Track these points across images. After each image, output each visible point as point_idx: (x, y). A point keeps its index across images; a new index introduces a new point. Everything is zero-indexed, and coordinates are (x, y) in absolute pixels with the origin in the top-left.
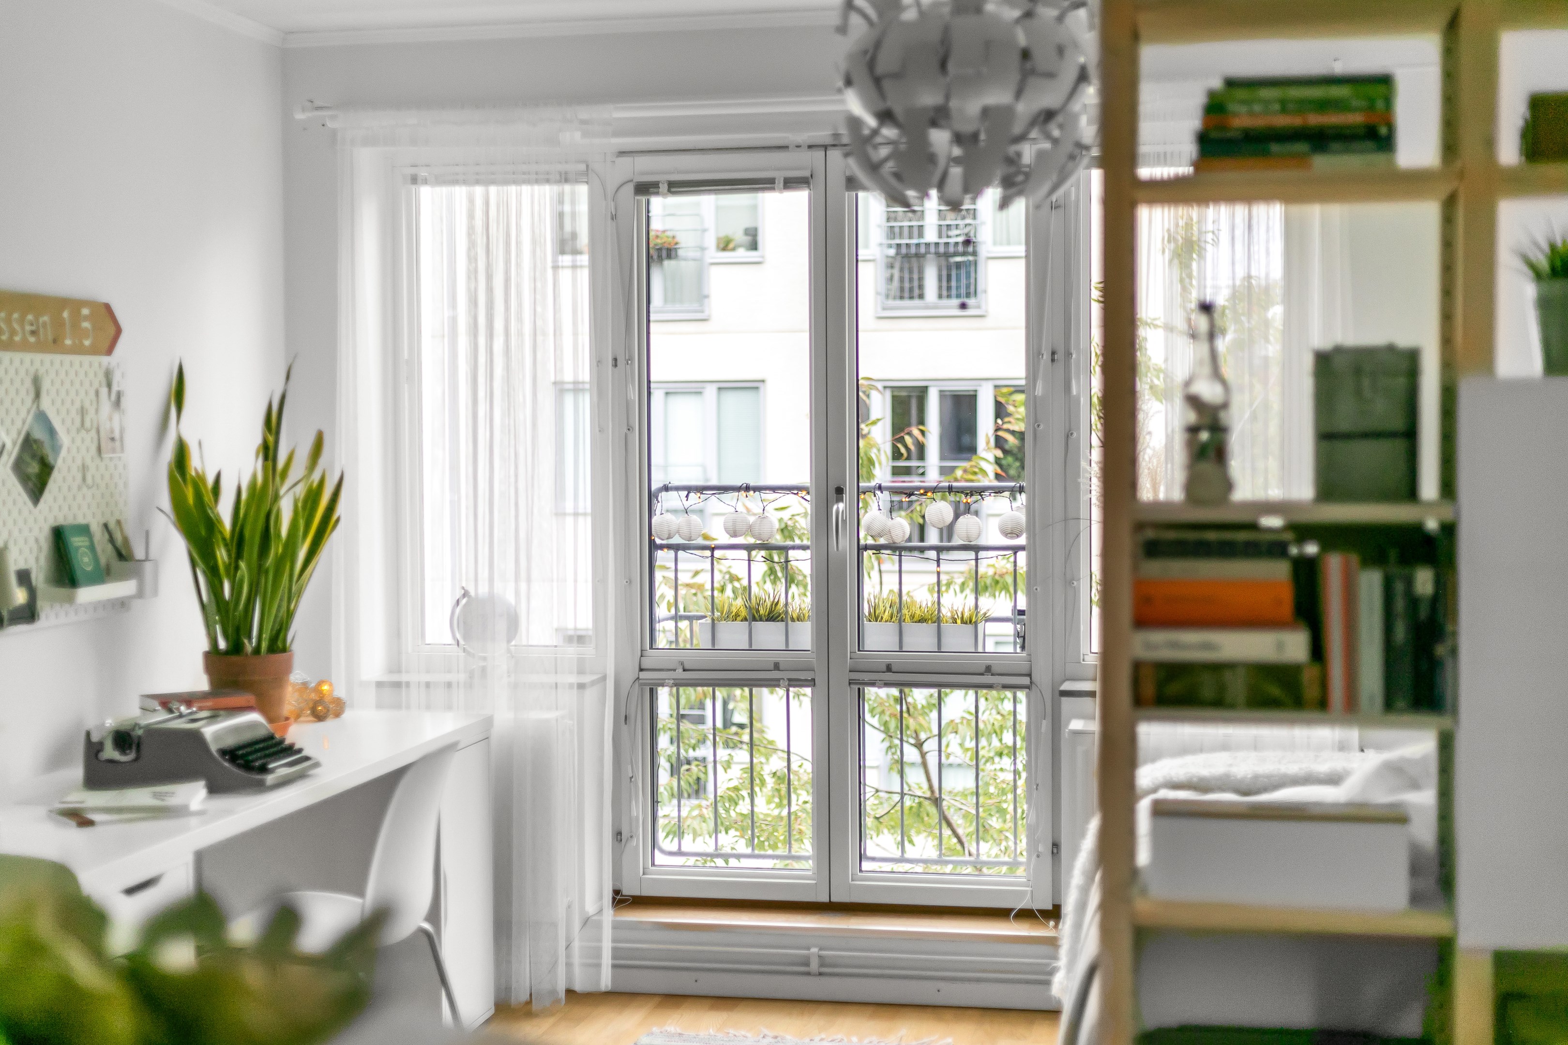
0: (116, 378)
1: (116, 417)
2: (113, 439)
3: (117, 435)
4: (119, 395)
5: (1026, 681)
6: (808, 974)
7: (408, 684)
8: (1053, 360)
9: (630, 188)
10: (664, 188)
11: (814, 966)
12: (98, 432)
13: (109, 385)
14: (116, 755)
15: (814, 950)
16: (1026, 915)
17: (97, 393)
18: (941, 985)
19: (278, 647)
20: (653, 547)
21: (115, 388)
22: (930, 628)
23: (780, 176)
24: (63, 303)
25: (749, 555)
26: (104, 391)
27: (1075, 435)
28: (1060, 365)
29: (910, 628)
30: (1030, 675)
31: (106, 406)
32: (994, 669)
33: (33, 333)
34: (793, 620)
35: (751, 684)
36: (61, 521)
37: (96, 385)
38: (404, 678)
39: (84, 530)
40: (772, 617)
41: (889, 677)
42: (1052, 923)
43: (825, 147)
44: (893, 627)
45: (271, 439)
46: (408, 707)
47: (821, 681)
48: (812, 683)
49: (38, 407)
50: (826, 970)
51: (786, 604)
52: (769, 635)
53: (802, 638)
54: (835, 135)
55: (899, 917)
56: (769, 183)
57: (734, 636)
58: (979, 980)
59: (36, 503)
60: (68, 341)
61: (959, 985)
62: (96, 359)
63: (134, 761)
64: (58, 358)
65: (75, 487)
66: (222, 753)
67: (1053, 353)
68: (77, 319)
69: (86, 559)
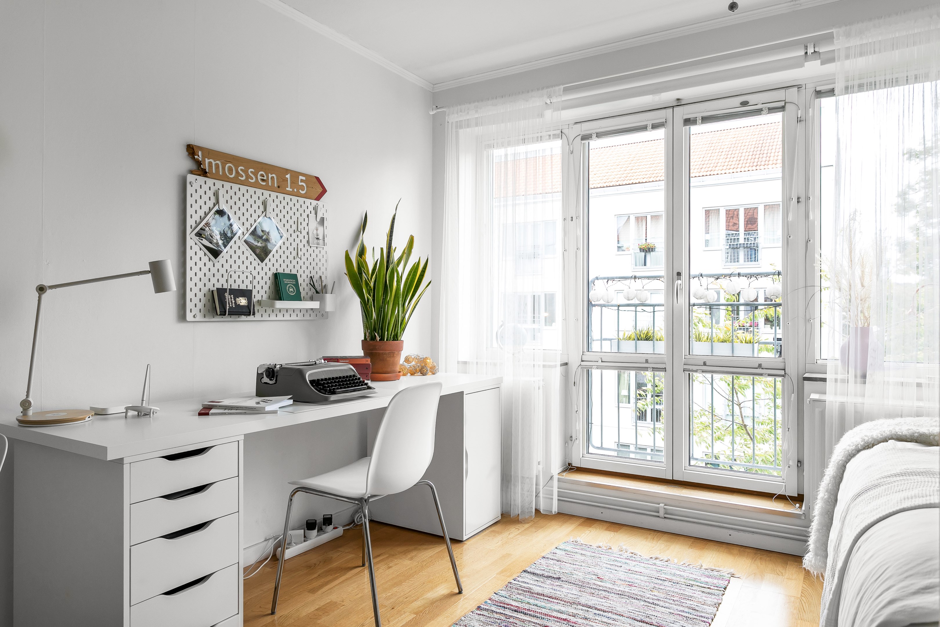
0: (321, 211)
1: (321, 229)
2: (318, 239)
3: (321, 237)
4: (322, 220)
5: (782, 372)
6: (659, 517)
8: (798, 202)
9: (579, 139)
10: (594, 136)
11: (661, 514)
12: (308, 233)
13: (316, 214)
14: (268, 381)
15: (662, 505)
16: (781, 498)
18: (731, 532)
20: (590, 304)
21: (320, 215)
22: (728, 345)
23: (650, 124)
24: (287, 171)
25: (636, 309)
26: (312, 216)
27: (812, 241)
28: (802, 205)
29: (716, 345)
30: (784, 370)
31: (313, 224)
32: (763, 366)
33: (263, 180)
34: (657, 340)
35: (637, 369)
36: (280, 271)
37: (307, 212)
39: (294, 277)
40: (647, 339)
41: (705, 368)
42: (798, 505)
43: (673, 107)
44: (708, 344)
47: (669, 369)
48: (664, 370)
49: (266, 215)
50: (668, 516)
51: (654, 332)
52: (645, 347)
53: (661, 348)
54: (678, 99)
55: (710, 491)
56: (644, 128)
57: (628, 347)
58: (753, 532)
59: (262, 260)
60: (289, 189)
61: (742, 534)
62: (308, 201)
63: (275, 383)
64: (281, 196)
65: (291, 258)
66: (312, 382)
67: (798, 198)
68: (295, 180)
69: (291, 290)
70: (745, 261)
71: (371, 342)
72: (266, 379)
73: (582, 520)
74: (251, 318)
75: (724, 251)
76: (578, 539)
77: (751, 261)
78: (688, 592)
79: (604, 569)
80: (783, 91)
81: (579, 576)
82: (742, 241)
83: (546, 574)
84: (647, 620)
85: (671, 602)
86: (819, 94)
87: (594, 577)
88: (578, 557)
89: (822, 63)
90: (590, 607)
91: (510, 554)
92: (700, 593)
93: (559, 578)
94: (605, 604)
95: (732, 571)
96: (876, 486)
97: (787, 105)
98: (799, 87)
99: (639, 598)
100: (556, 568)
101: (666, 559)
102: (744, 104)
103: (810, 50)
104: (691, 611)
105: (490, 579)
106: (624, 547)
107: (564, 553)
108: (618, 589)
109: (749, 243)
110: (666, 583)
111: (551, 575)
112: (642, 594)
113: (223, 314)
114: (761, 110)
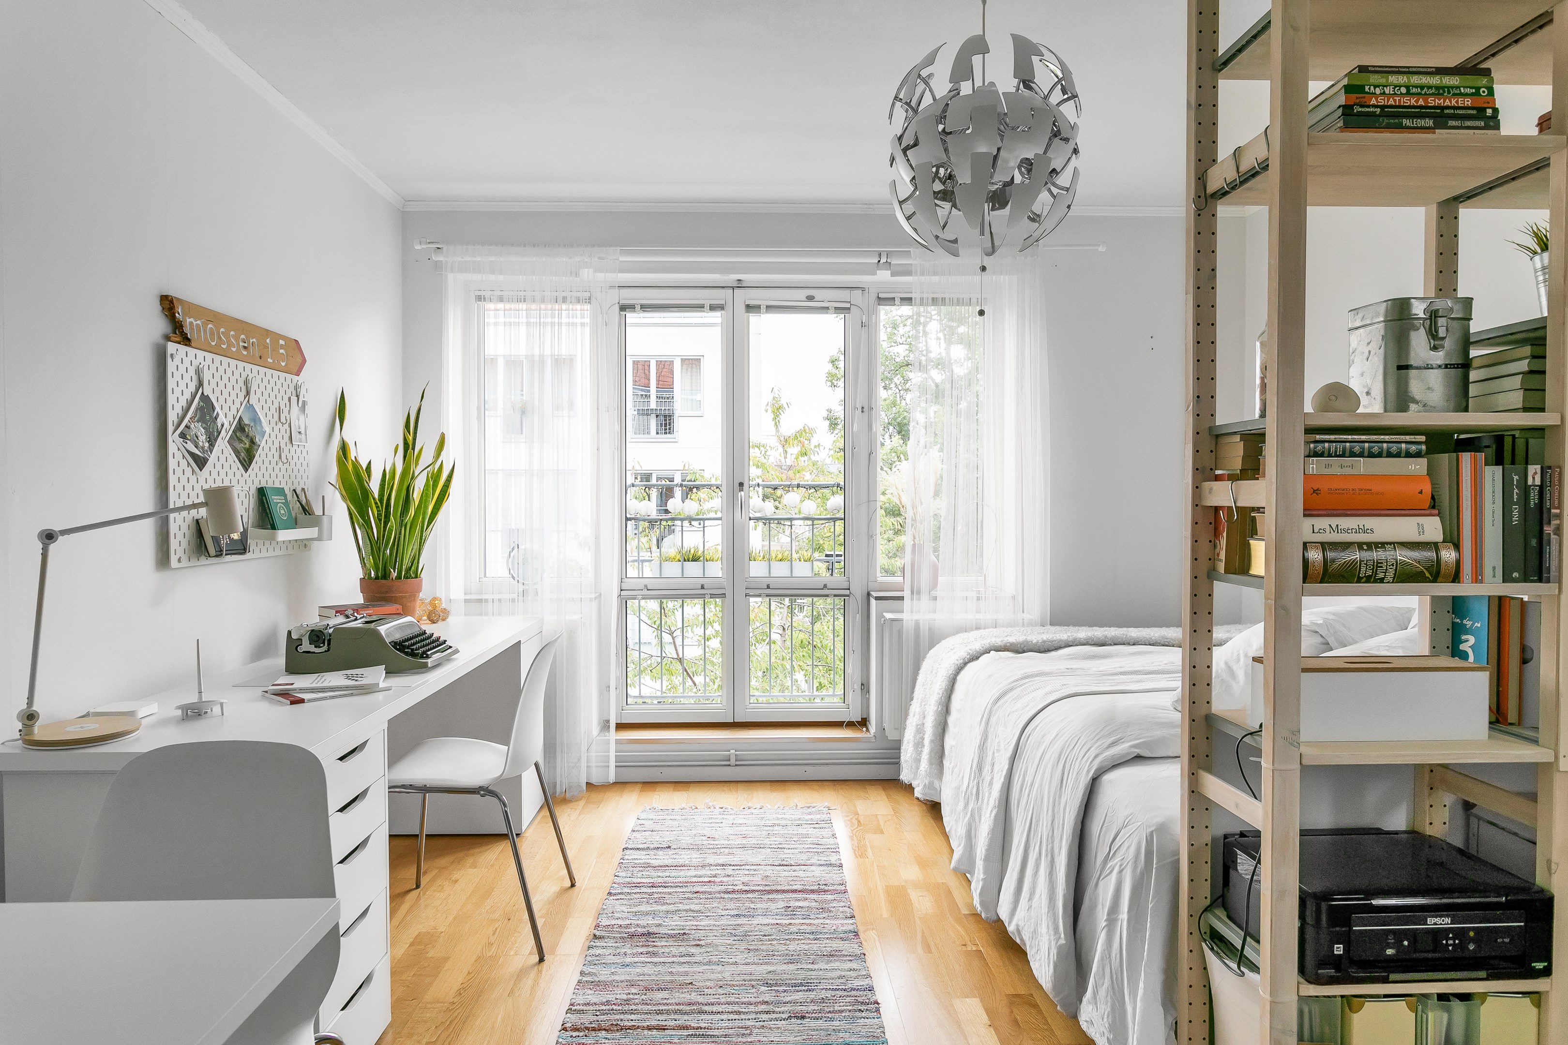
0: (303, 392)
1: (302, 417)
2: (300, 433)
3: (302, 430)
4: (304, 403)
5: (847, 592)
6: (729, 765)
7: (486, 601)
8: (862, 412)
9: (617, 307)
10: (638, 307)
11: (733, 762)
12: (290, 426)
13: (298, 396)
14: (312, 648)
15: (732, 751)
17: (290, 399)
18: (807, 768)
19: (410, 575)
20: (627, 519)
21: (301, 399)
22: (786, 564)
23: (707, 304)
24: (267, 333)
25: (682, 524)
26: (294, 399)
27: (874, 454)
28: (866, 414)
29: (774, 564)
30: (849, 589)
31: (295, 410)
32: (830, 586)
33: (245, 348)
34: (707, 561)
35: (683, 597)
36: (263, 485)
37: (288, 394)
38: (484, 597)
39: (281, 491)
40: (695, 559)
41: (769, 591)
42: (864, 729)
43: (733, 288)
44: (765, 564)
45: (411, 438)
46: (486, 615)
47: (729, 594)
48: (723, 596)
49: (248, 401)
50: (740, 762)
51: (704, 552)
52: (693, 569)
53: (716, 570)
54: (739, 280)
55: (775, 729)
56: (701, 307)
57: (673, 570)
58: (827, 764)
59: (246, 470)
60: (270, 360)
61: (817, 767)
62: (289, 376)
63: (326, 651)
64: (262, 370)
65: (274, 462)
66: (392, 643)
67: (863, 408)
68: (275, 346)
69: (282, 512)
70: (657, 433)
71: (384, 581)
72: (306, 646)
73: (640, 786)
74: (248, 556)
75: (636, 418)
76: (655, 805)
77: (666, 433)
78: (801, 830)
79: (706, 828)
80: (848, 291)
81: (686, 840)
82: (653, 406)
83: (652, 846)
84: (784, 863)
85: (793, 842)
86: (881, 301)
87: (704, 838)
88: (670, 822)
89: (892, 275)
90: (723, 865)
91: (590, 836)
92: (812, 829)
93: (669, 847)
94: (735, 859)
95: (826, 804)
96: (1012, 689)
97: (852, 308)
98: (863, 289)
99: (762, 846)
100: (656, 839)
101: (759, 807)
102: (810, 298)
103: (883, 260)
104: (816, 846)
105: (593, 865)
106: (711, 804)
107: (651, 822)
108: (737, 843)
109: (663, 408)
110: (776, 828)
111: (658, 846)
112: (760, 842)
113: (219, 554)
114: (827, 308)
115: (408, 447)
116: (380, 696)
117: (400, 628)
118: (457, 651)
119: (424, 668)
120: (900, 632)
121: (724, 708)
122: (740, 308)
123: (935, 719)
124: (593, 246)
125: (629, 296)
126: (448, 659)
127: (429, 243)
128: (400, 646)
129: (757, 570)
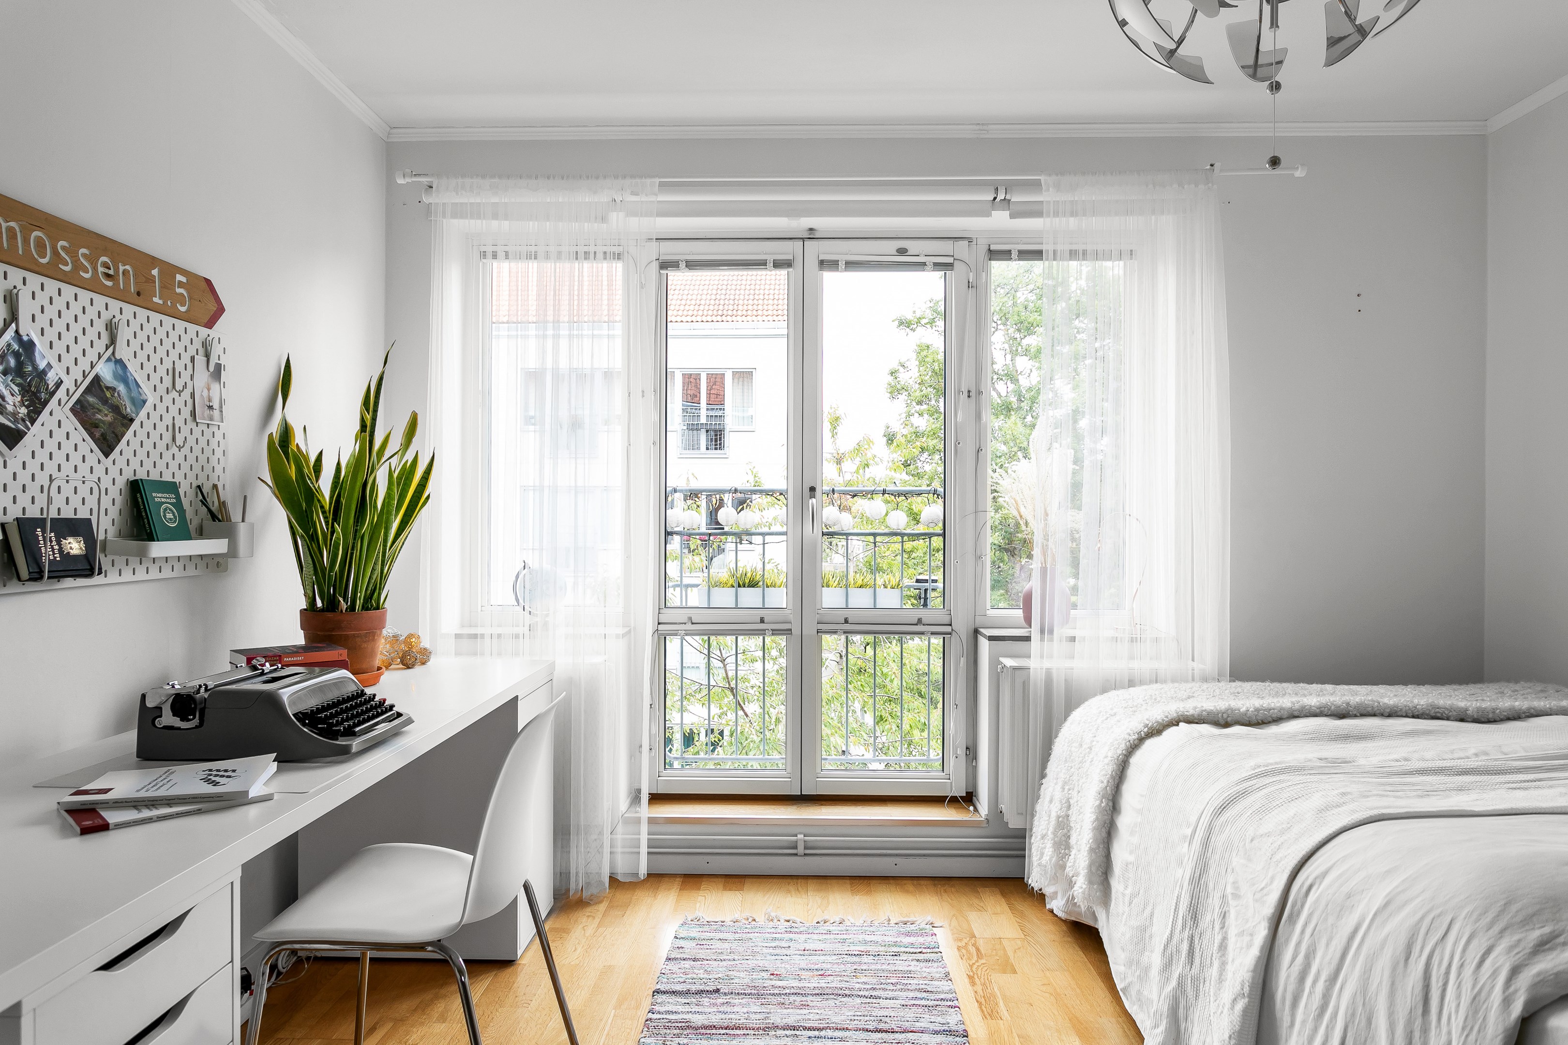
0: (216, 351)
1: (215, 387)
2: (210, 407)
3: (216, 405)
4: (219, 368)
5: (948, 629)
6: (796, 855)
7: (482, 636)
8: (969, 396)
9: (655, 265)
10: (682, 265)
11: (801, 850)
12: (193, 395)
13: (207, 356)
14: (176, 722)
15: (800, 836)
16: (954, 801)
17: (193, 359)
18: (898, 860)
19: (372, 606)
20: (668, 534)
21: (214, 360)
22: (868, 592)
23: (770, 259)
24: (154, 261)
25: (736, 540)
26: (200, 359)
27: (983, 450)
28: (972, 401)
29: (852, 590)
30: (951, 625)
31: (202, 377)
32: (924, 621)
33: (108, 276)
34: (768, 587)
35: (736, 633)
36: (141, 475)
37: (192, 351)
38: (479, 631)
39: (172, 487)
40: (753, 584)
41: (847, 627)
42: (971, 808)
43: (803, 239)
44: (840, 591)
45: (368, 417)
47: (798, 630)
48: (788, 632)
49: (113, 353)
50: (810, 850)
51: (763, 575)
52: (750, 597)
53: (779, 598)
54: (811, 229)
56: (762, 265)
57: (724, 597)
58: (924, 855)
59: (107, 455)
60: (156, 300)
61: (911, 860)
62: (192, 328)
63: (196, 727)
64: (142, 313)
65: (161, 445)
66: (298, 716)
67: (969, 392)
68: (168, 282)
69: (170, 516)
70: (707, 449)
71: (330, 615)
72: (168, 719)
73: (679, 880)
74: (97, 580)
75: (680, 433)
76: (699, 914)
77: (716, 449)
78: (901, 966)
79: (769, 957)
80: (951, 242)
81: (742, 979)
82: (703, 420)
83: (694, 988)
84: (882, 1026)
85: (891, 987)
86: (994, 254)
87: (764, 974)
88: (718, 945)
89: (1012, 216)
90: (794, 1028)
91: (610, 967)
92: (915, 963)
93: (717, 991)
94: (811, 1017)
95: (929, 918)
97: (956, 263)
98: (970, 240)
99: (847, 992)
100: (700, 976)
101: (838, 920)
102: (902, 251)
103: (1001, 196)
104: (924, 995)
105: (610, 1021)
106: (773, 914)
107: (693, 944)
108: (812, 985)
109: (714, 423)
110: (865, 959)
111: (702, 988)
112: (844, 985)
113: (37, 576)
114: (924, 264)
115: (367, 429)
116: (252, 812)
117: (321, 688)
118: (410, 721)
119: (344, 754)
120: (1025, 685)
121: (789, 775)
122: (812, 263)
123: (1097, 819)
124: (624, 177)
125: (671, 250)
126: (395, 734)
127: (415, 175)
128: (309, 718)
129: (831, 598)
